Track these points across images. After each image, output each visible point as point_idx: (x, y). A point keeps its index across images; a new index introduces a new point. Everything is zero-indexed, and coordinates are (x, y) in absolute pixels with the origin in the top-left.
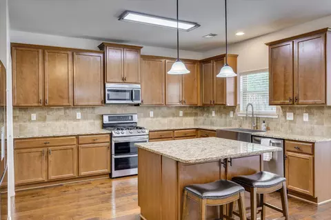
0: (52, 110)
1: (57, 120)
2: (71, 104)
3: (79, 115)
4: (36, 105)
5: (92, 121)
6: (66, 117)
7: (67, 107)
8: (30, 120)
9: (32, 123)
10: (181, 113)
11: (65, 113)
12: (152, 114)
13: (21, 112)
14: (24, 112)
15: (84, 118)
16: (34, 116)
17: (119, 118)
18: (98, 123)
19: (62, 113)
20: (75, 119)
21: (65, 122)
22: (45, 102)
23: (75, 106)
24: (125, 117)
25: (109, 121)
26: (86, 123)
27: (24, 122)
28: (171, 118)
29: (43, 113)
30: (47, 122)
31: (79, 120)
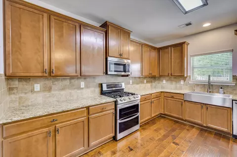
0: (57, 80)
1: (63, 89)
2: (79, 74)
3: (83, 84)
4: (40, 74)
6: (72, 87)
7: (72, 78)
8: (32, 91)
9: (35, 94)
10: (145, 81)
11: (70, 83)
12: (131, 82)
13: (21, 83)
14: (25, 83)
15: (87, 87)
16: (37, 87)
18: (98, 90)
19: (67, 82)
20: (79, 88)
21: (70, 91)
22: (51, 72)
23: (81, 77)
25: (108, 88)
27: (26, 93)
29: (49, 83)
30: (53, 92)
31: (83, 88)
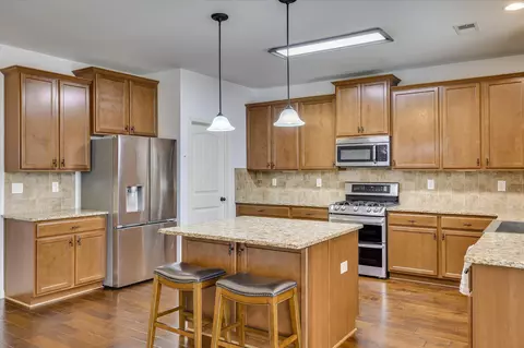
0: (291, 174)
3: (319, 182)
5: (335, 191)
6: (306, 184)
7: (306, 171)
8: (271, 185)
9: (273, 189)
10: (502, 185)
11: (304, 179)
12: (431, 183)
13: (264, 177)
15: (325, 185)
16: (275, 181)
17: (368, 188)
20: (314, 187)
21: (304, 190)
23: (312, 171)
24: (378, 187)
25: (353, 191)
26: (328, 192)
27: (267, 187)
28: (475, 194)
29: (283, 178)
30: (287, 189)
31: (319, 188)
